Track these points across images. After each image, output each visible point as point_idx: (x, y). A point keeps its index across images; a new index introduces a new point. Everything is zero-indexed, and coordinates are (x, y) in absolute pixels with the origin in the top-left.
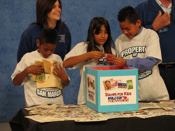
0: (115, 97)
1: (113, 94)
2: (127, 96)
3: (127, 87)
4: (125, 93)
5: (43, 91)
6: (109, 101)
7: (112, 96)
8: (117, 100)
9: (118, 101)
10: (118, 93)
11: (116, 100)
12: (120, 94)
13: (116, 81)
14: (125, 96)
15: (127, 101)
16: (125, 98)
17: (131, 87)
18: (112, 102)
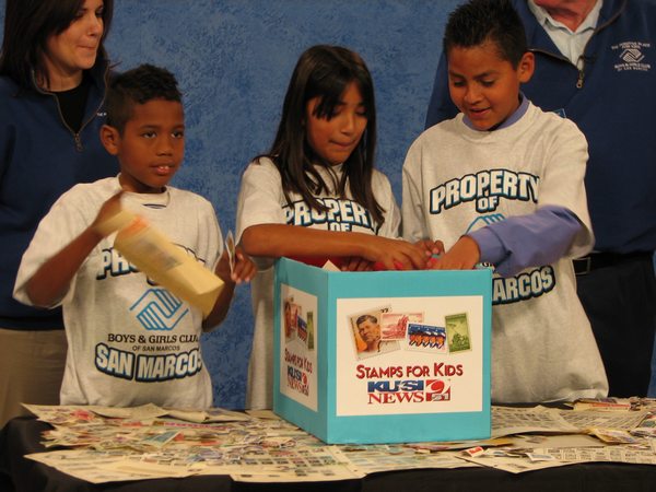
0: (397, 383)
1: (391, 372)
2: (444, 379)
3: (446, 343)
4: (437, 368)
5: (120, 352)
6: (373, 400)
7: (385, 378)
8: (406, 395)
9: (409, 400)
10: (409, 368)
11: (402, 395)
12: (418, 371)
13: (401, 318)
14: (439, 377)
15: (443, 399)
16: (438, 386)
17: (461, 344)
18: (386, 401)
